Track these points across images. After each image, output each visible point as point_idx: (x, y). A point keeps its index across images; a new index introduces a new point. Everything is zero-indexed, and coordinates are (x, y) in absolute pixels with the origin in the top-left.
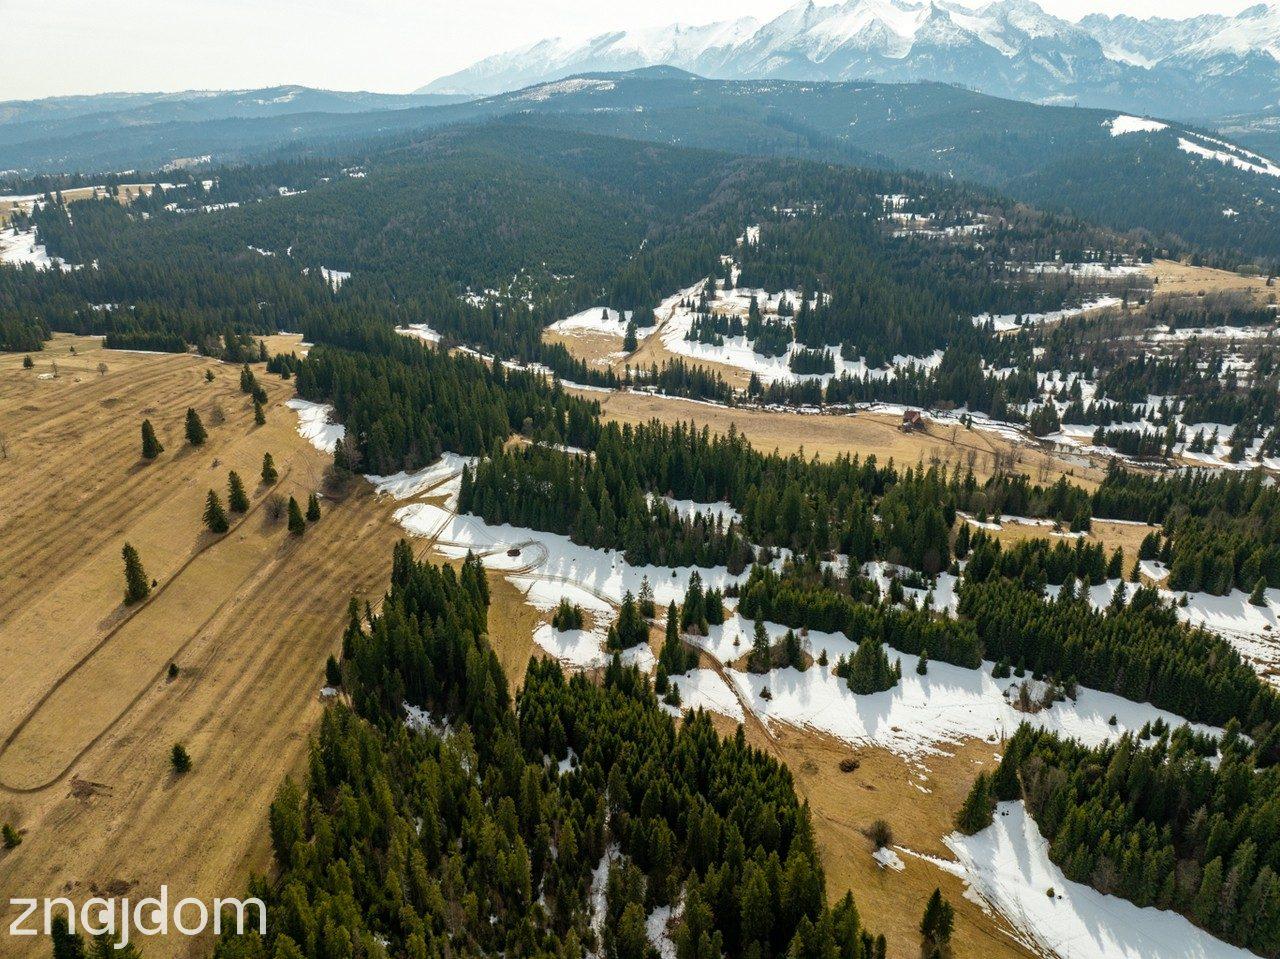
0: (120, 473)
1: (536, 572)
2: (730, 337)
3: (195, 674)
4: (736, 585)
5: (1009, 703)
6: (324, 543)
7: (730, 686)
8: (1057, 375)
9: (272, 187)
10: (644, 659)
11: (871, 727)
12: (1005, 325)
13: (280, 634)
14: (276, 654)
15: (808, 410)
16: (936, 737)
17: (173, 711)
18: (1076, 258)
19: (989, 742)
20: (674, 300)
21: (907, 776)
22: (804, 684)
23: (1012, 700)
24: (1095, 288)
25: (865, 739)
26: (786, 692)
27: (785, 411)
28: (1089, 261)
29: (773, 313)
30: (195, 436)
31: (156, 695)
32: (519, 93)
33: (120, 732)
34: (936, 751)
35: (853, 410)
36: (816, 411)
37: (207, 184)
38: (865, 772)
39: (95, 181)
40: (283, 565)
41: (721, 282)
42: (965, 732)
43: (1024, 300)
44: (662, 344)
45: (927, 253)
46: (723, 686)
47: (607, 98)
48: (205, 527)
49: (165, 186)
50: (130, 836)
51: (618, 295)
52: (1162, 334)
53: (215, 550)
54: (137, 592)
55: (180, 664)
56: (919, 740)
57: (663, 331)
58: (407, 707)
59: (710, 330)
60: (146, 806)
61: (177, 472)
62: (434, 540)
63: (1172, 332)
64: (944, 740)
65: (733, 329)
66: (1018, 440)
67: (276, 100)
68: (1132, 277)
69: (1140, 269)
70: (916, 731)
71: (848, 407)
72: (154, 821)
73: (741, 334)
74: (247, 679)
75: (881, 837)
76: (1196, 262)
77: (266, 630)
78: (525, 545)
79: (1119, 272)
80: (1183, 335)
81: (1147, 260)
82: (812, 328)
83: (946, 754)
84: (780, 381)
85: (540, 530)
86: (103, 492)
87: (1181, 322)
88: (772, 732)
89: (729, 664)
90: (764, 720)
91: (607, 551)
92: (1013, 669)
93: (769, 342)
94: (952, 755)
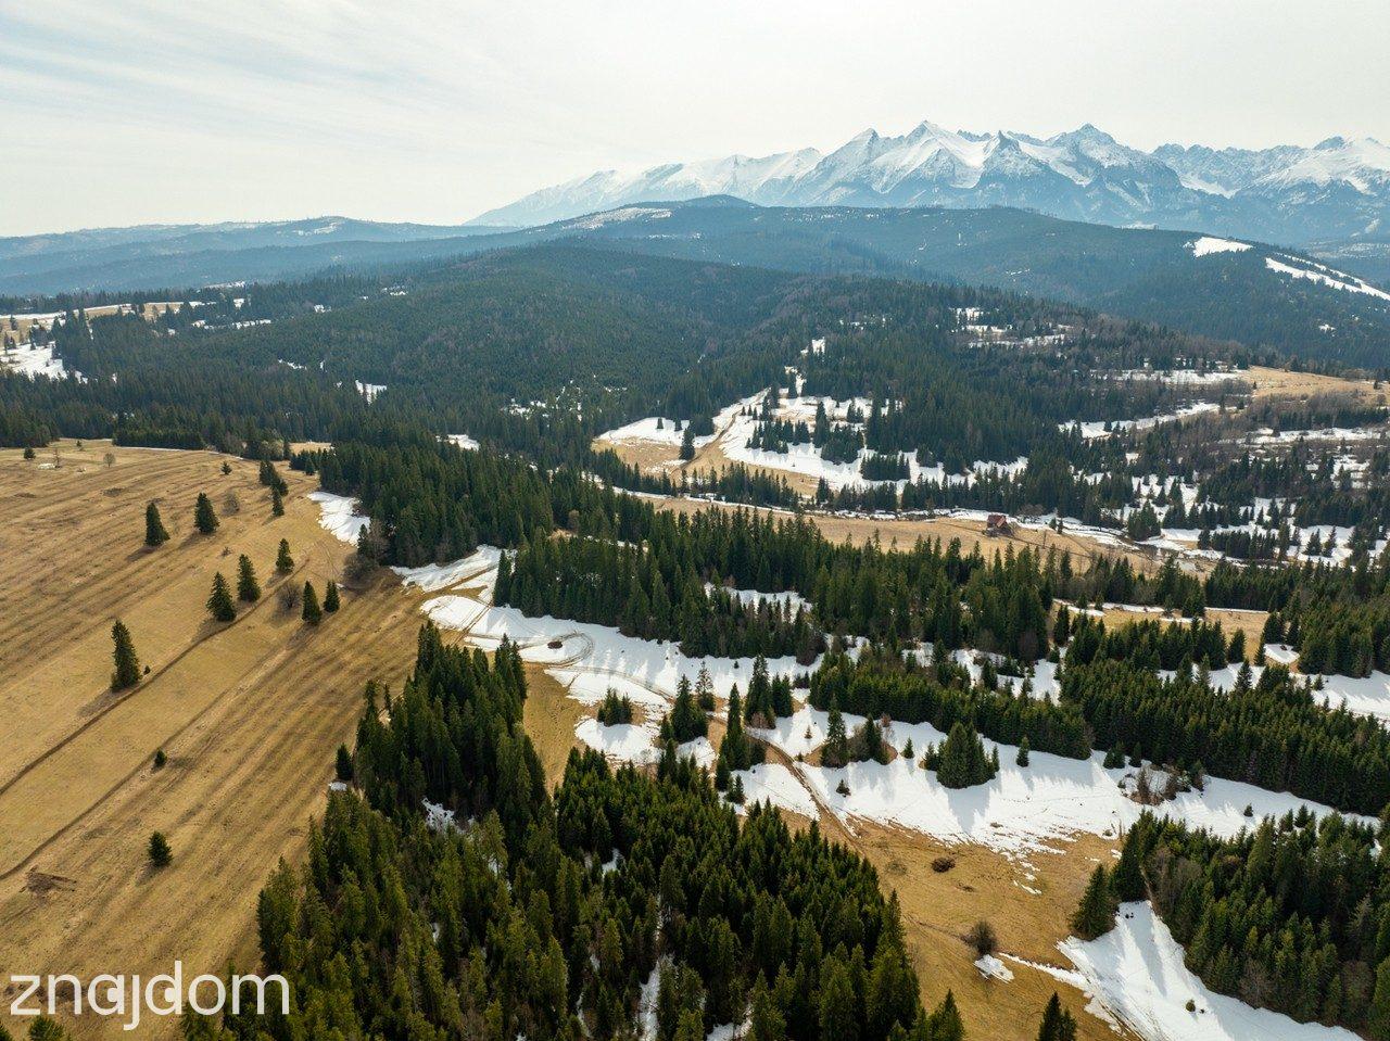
0: (120, 559)
1: (580, 664)
2: (796, 444)
3: (186, 765)
4: (807, 674)
5: (1126, 795)
6: (342, 635)
7: (802, 782)
8: (1154, 479)
9: (308, 304)
10: (703, 754)
11: (966, 822)
12: (1093, 431)
13: (285, 725)
14: (280, 746)
15: (882, 516)
16: (1043, 833)
17: (156, 803)
18: (1166, 365)
19: (1105, 837)
20: (735, 408)
21: (1011, 875)
22: (887, 777)
23: (1129, 792)
24: (1189, 395)
25: (960, 836)
26: (867, 788)
27: (857, 517)
28: (1180, 367)
29: (842, 419)
30: (206, 523)
31: (138, 785)
32: (572, 221)
33: (91, 824)
34: (1044, 848)
35: (932, 516)
36: (892, 517)
37: (239, 302)
38: (961, 872)
39: (120, 299)
40: (294, 655)
41: (785, 391)
42: (1077, 827)
43: (1114, 406)
44: (721, 452)
45: (1006, 362)
46: (794, 781)
47: (663, 225)
48: (210, 615)
49: (193, 304)
50: (92, 934)
51: (674, 403)
52: (1265, 436)
53: (219, 638)
54: (126, 678)
55: (169, 753)
56: (1023, 836)
57: (722, 439)
58: (428, 805)
59: (774, 437)
60: (113, 903)
61: (182, 560)
62: (466, 632)
63: (1276, 434)
64: (1052, 836)
65: (799, 435)
66: (1116, 545)
67: (317, 231)
68: (1228, 383)
69: (1237, 375)
70: (1019, 826)
71: (927, 513)
72: (122, 919)
73: (808, 441)
74: (245, 770)
75: (984, 943)
76: (1296, 368)
77: (270, 721)
78: (567, 637)
79: (1213, 378)
80: (1288, 437)
81: (1244, 366)
82: (883, 434)
83: (1056, 851)
84: (851, 486)
85: (585, 622)
86: (98, 578)
87: (1286, 424)
88: (851, 830)
89: (800, 758)
90: (842, 816)
91: (660, 642)
92: (1127, 759)
93: (837, 447)
94: (1063, 852)
